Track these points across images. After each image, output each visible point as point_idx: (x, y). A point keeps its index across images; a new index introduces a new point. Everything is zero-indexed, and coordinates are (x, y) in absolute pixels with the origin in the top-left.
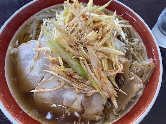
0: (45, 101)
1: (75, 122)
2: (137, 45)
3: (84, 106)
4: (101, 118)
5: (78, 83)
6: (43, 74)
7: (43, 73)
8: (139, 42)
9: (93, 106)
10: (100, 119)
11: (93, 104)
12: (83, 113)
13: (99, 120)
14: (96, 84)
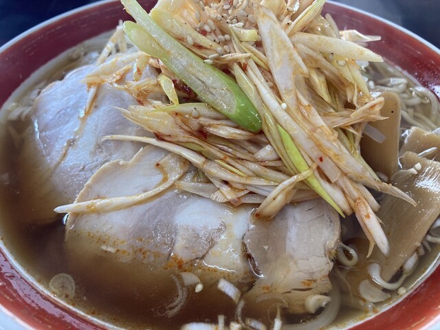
0: (107, 245)
1: (221, 319)
2: (404, 92)
3: (253, 255)
4: (324, 300)
5: (228, 160)
6: (104, 154)
7: (106, 151)
8: (408, 86)
9: (291, 257)
10: (324, 304)
11: (289, 250)
12: (251, 285)
13: (320, 310)
14: (298, 146)
